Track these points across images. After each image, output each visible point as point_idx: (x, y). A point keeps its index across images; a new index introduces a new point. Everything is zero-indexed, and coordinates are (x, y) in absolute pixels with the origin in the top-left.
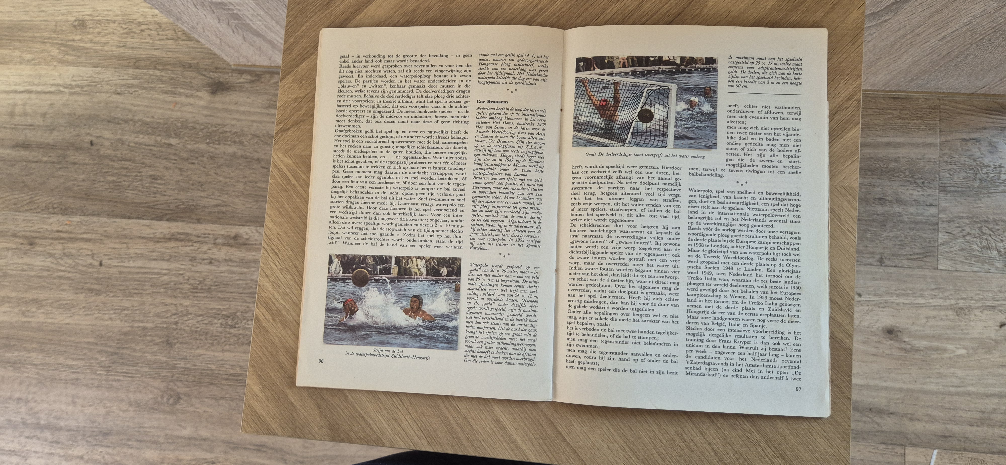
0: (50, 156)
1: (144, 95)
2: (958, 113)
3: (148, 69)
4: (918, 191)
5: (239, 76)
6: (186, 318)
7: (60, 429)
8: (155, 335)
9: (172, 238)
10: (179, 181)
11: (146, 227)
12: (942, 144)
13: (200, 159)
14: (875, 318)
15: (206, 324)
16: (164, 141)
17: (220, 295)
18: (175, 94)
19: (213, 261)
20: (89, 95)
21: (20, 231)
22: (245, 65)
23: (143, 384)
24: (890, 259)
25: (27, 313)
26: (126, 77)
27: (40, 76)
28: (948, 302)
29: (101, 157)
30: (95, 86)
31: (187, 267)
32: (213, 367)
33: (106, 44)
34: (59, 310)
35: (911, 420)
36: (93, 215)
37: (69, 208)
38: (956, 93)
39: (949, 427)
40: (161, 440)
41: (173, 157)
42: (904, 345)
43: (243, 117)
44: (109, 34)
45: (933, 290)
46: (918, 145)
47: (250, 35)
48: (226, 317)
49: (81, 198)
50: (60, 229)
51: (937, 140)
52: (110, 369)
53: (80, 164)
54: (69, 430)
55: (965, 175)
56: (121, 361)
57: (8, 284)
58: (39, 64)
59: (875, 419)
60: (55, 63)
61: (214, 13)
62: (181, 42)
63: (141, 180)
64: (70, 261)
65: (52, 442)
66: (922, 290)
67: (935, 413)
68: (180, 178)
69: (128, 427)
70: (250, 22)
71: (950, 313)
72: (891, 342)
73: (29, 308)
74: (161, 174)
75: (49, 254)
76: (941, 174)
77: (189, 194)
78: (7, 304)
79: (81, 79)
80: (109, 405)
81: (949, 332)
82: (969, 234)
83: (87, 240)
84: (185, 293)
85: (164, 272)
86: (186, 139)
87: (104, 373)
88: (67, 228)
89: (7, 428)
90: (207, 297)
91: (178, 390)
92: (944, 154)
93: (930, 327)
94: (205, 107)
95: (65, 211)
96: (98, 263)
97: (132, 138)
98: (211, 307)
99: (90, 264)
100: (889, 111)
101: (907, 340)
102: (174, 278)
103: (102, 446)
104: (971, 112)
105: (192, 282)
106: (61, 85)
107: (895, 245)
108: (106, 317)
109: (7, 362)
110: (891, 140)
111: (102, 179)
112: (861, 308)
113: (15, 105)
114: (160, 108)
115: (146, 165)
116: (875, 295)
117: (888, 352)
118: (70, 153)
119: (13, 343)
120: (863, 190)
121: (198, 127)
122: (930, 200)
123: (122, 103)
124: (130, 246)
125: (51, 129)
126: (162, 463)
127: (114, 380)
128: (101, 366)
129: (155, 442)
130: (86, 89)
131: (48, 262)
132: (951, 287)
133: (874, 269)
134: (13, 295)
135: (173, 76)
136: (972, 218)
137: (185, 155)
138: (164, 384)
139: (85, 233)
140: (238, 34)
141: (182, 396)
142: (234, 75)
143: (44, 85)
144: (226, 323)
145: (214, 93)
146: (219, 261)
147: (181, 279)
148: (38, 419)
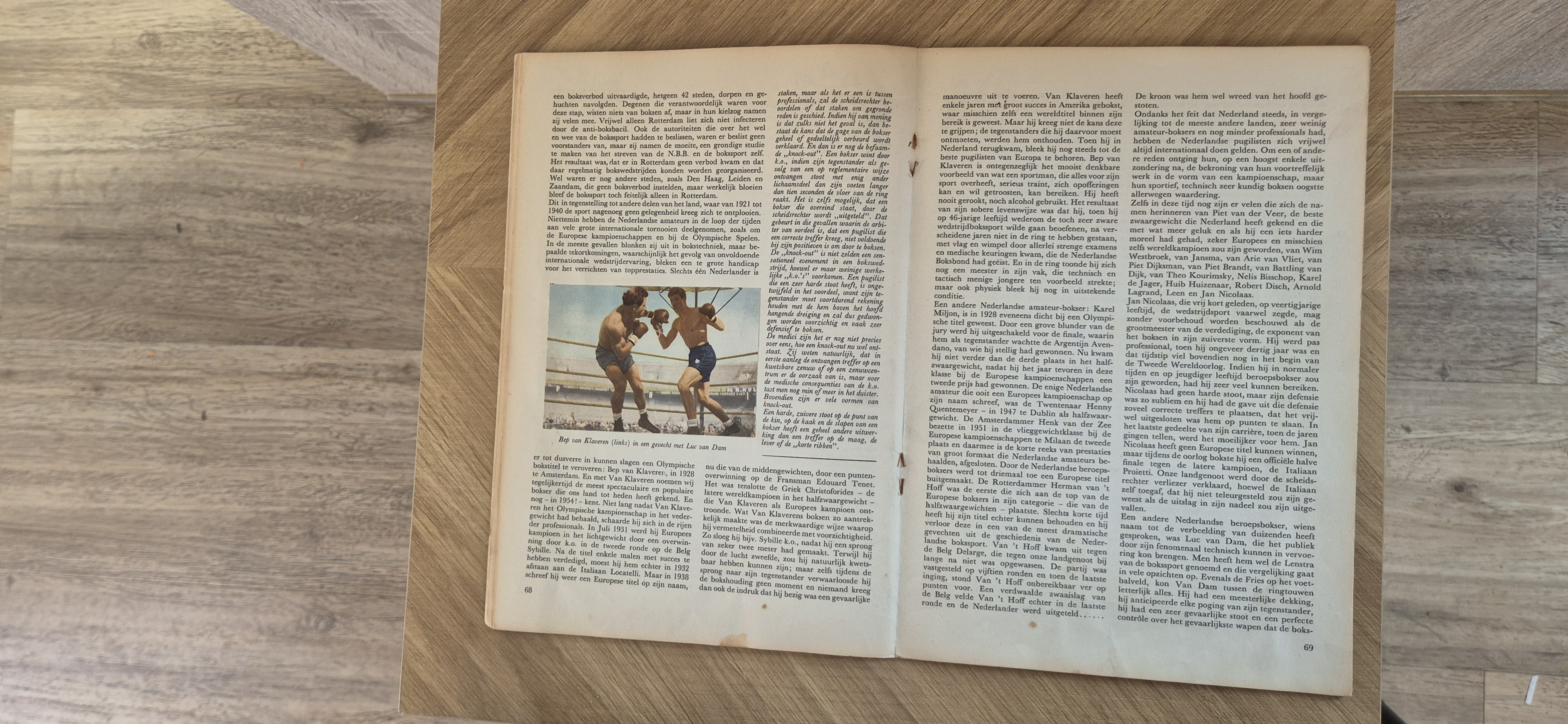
0: (117, 252)
1: (256, 149)
3: (258, 107)
4: (1504, 257)
5: (400, 112)
6: (337, 497)
7: (156, 671)
8: (292, 525)
9: (310, 372)
10: (315, 283)
11: (269, 357)
12: (1542, 176)
13: (346, 246)
14: (1435, 466)
15: (369, 505)
16: (288, 220)
17: (387, 459)
18: (303, 145)
19: (374, 407)
20: (170, 151)
21: (79, 369)
22: (407, 95)
23: (277, 600)
24: (1457, 369)
25: (97, 496)
26: (225, 122)
27: (94, 125)
28: (1555, 437)
29: (194, 249)
30: (180, 139)
31: (335, 417)
32: (383, 571)
33: (192, 70)
34: (145, 489)
35: (1495, 628)
36: (188, 341)
37: (152, 330)
38: (1564, 91)
39: (1558, 638)
40: (309, 685)
41: (305, 246)
43: (408, 178)
44: (195, 54)
45: (1529, 417)
46: (1502, 180)
47: (409, 51)
48: (400, 493)
49: (168, 315)
50: (140, 363)
51: (1534, 169)
52: (228, 577)
53: (163, 262)
54: (171, 673)
56: (242, 566)
57: (66, 451)
58: (91, 106)
59: (1435, 629)
60: (117, 104)
61: (347, 20)
62: (307, 62)
63: (257, 284)
64: (157, 414)
65: (146, 691)
66: (1511, 418)
67: (1533, 617)
68: (317, 278)
69: (259, 666)
70: (406, 33)
71: (1558, 453)
72: (1461, 504)
73: (100, 488)
74: (287, 273)
75: (124, 403)
76: (1542, 226)
77: (332, 303)
78: (66, 483)
79: (157, 127)
80: (229, 632)
81: (1555, 484)
83: (180, 380)
84: (334, 458)
85: (301, 425)
86: (323, 215)
87: (218, 584)
88: (150, 363)
89: (78, 672)
90: (367, 463)
91: (331, 608)
92: (1547, 194)
93: (1526, 478)
94: (348, 165)
95: (145, 335)
96: (199, 416)
97: (239, 218)
98: (376, 477)
99: (188, 418)
100: (1453, 125)
101: (1486, 500)
102: (315, 435)
103: (221, 695)
105: (344, 440)
106: (127, 139)
107: (1467, 346)
108: (217, 498)
109: (72, 572)
110: (1458, 172)
111: (199, 285)
112: (1410, 450)
113: (59, 173)
114: (281, 169)
115: (264, 260)
116: (1434, 429)
117: (1455, 520)
118: (147, 244)
119: (79, 542)
120: (1412, 256)
121: (340, 196)
122: (1524, 271)
123: (222, 164)
124: (246, 386)
125: (116, 208)
126: (313, 719)
128: (214, 574)
129: (300, 689)
130: (165, 143)
131: (125, 416)
132: (1559, 413)
133: (1431, 386)
134: (75, 468)
135: (297, 116)
137: (322, 242)
138: (310, 599)
139: (176, 369)
140: (390, 50)
141: (338, 617)
142: (392, 110)
143: (101, 139)
144: (400, 503)
145: (362, 141)
146: (383, 407)
147: (327, 437)
148: (124, 656)
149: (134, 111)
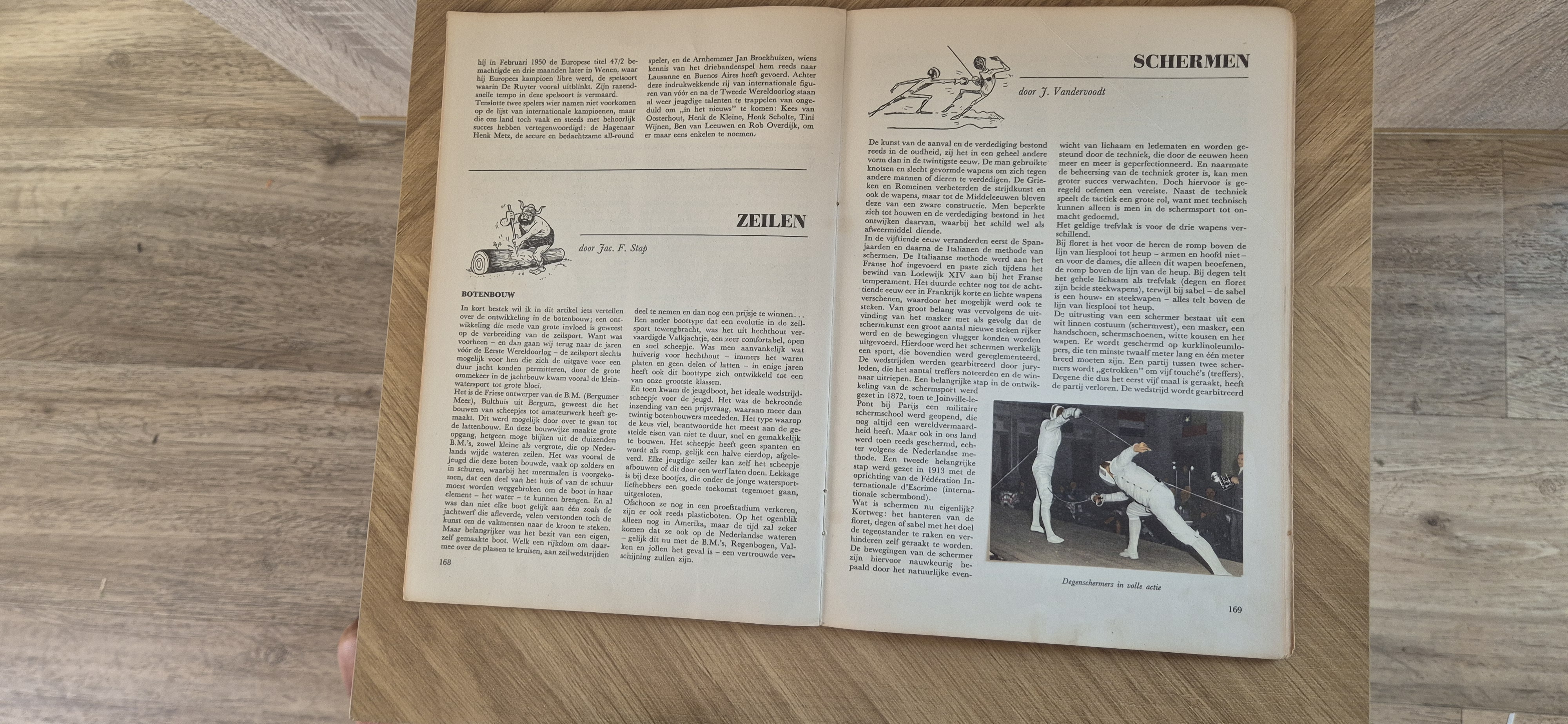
0: (74, 271)
1: (223, 170)
2: (1533, 162)
3: (227, 127)
4: (1472, 291)
5: (371, 134)
6: (293, 524)
7: (97, 705)
8: (245, 552)
9: (269, 396)
10: (278, 305)
11: (227, 380)
12: (1509, 212)
13: (311, 268)
14: (1408, 500)
15: (325, 532)
16: (253, 241)
17: (346, 486)
18: (270, 166)
19: (334, 431)
20: (134, 171)
21: (30, 390)
22: (380, 117)
23: (226, 631)
24: (1428, 403)
25: (42, 522)
26: (192, 142)
27: (57, 143)
28: (1526, 471)
29: (154, 269)
30: (144, 158)
31: (293, 442)
32: (338, 601)
33: (161, 89)
34: (94, 515)
35: (1471, 665)
36: (144, 362)
37: (106, 351)
38: (1529, 131)
39: (1534, 675)
41: (268, 267)
42: (1455, 543)
43: (377, 200)
44: (164, 73)
45: (1500, 451)
46: (1469, 216)
47: (383, 68)
49: (125, 336)
50: (93, 385)
51: (1500, 207)
52: (174, 607)
53: (123, 282)
54: (112, 707)
55: (1547, 262)
56: (191, 595)
57: (12, 475)
58: (55, 124)
59: (1411, 665)
60: (81, 123)
61: (321, 33)
62: (278, 83)
63: (218, 305)
64: (109, 437)
66: (1482, 452)
67: (1508, 652)
68: (280, 300)
69: (204, 700)
70: (380, 48)
71: (1530, 488)
72: (1435, 538)
73: (46, 514)
74: (249, 295)
75: (76, 425)
76: (1509, 262)
77: (295, 325)
78: (11, 508)
79: (121, 146)
80: (173, 665)
81: (1528, 519)
82: (1556, 358)
83: (134, 403)
84: (291, 484)
85: (257, 450)
86: (289, 237)
87: (165, 614)
88: (104, 384)
89: (13, 705)
90: (325, 489)
91: (282, 640)
92: (1512, 230)
93: (1498, 512)
94: (316, 186)
95: (99, 357)
96: (151, 439)
97: (204, 238)
98: (333, 504)
99: (140, 441)
100: (1421, 162)
101: (1460, 534)
102: (272, 460)
104: (1554, 161)
105: (301, 465)
106: (90, 157)
107: (1437, 379)
108: (167, 524)
109: (12, 600)
110: (1425, 208)
111: (157, 305)
112: (1383, 483)
113: (19, 190)
114: (247, 189)
115: (227, 282)
116: (1407, 462)
117: (1429, 555)
118: (106, 264)
119: (21, 569)
120: (1382, 291)
121: (307, 217)
122: (1492, 306)
123: (187, 183)
124: (202, 409)
125: (76, 227)
127: (181, 626)
128: (160, 604)
131: (75, 439)
132: (1530, 447)
133: (1402, 420)
134: (21, 492)
135: (265, 137)
136: (1561, 332)
137: (287, 263)
138: (261, 630)
139: (130, 391)
140: (363, 67)
141: (289, 649)
142: (363, 133)
143: (64, 158)
144: (357, 530)
145: (331, 162)
146: (344, 432)
147: (284, 462)
148: (63, 689)
149: (100, 129)
